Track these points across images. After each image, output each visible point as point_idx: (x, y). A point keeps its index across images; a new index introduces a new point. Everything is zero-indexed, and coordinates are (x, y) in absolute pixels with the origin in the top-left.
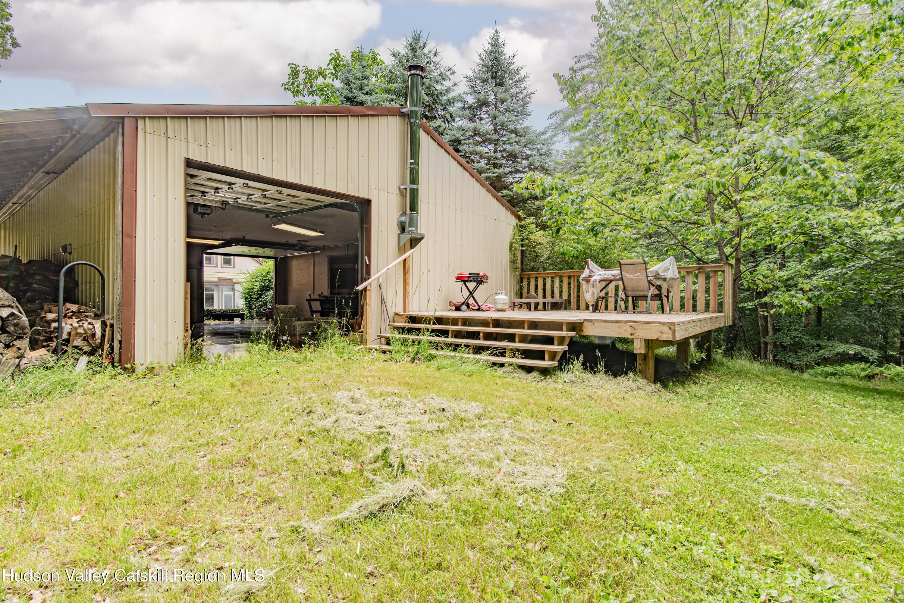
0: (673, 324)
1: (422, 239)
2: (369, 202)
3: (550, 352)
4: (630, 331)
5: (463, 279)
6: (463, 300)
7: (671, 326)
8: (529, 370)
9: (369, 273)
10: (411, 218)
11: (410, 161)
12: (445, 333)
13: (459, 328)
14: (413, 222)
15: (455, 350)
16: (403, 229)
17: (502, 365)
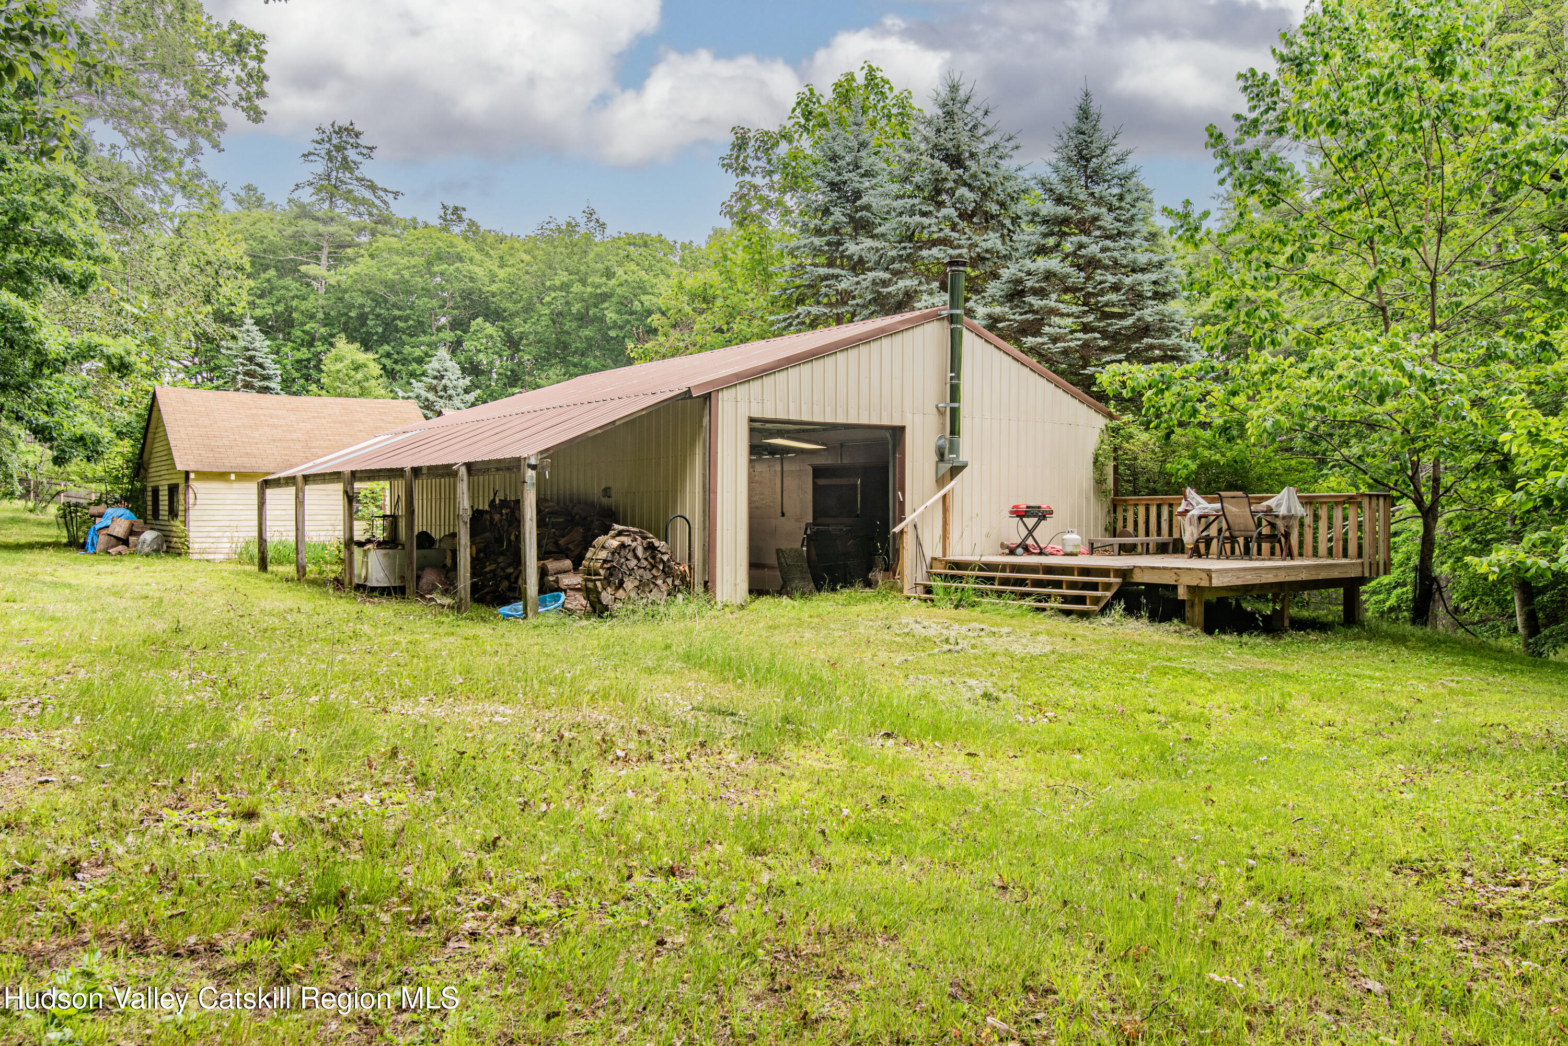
0: (1210, 570)
1: (964, 467)
2: (902, 429)
3: (1091, 597)
4: (1175, 577)
5: (1020, 514)
6: (1020, 541)
7: (1209, 572)
8: (1068, 613)
9: (902, 512)
10: (952, 443)
11: (950, 375)
12: (991, 580)
13: (1007, 574)
14: (954, 448)
15: (999, 596)
16: (941, 456)
17: (1044, 610)
